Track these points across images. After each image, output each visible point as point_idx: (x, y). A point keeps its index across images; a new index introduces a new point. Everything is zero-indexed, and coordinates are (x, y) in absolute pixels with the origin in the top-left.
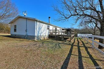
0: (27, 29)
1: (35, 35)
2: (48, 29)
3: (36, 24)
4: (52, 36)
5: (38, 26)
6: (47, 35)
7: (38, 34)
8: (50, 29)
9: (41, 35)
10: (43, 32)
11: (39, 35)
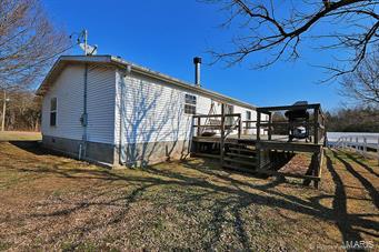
0: (85, 113)
1: (117, 142)
2: (190, 109)
3: (122, 85)
4: (210, 144)
5: (130, 96)
6: (181, 139)
7: (134, 135)
8: (198, 112)
9: (152, 140)
10: (160, 128)
11: (140, 140)
